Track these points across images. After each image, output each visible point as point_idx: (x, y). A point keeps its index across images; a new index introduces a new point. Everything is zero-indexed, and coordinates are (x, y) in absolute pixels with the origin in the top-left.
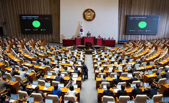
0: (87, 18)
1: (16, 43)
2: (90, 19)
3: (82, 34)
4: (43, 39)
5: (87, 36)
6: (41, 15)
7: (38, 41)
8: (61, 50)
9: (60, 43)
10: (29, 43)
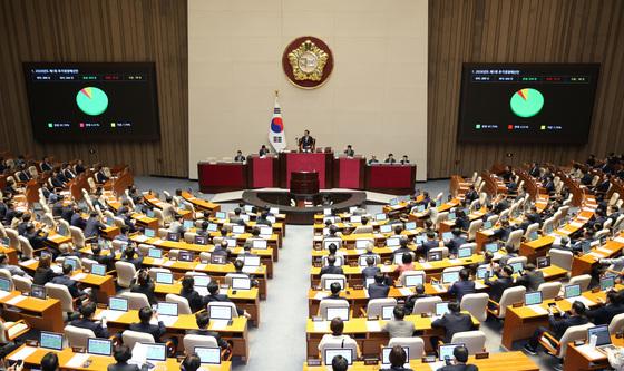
1: (8, 179)
2: (310, 78)
3: (280, 141)
4: (119, 162)
5: (297, 148)
6: (113, 63)
8: (188, 208)
9: (191, 177)
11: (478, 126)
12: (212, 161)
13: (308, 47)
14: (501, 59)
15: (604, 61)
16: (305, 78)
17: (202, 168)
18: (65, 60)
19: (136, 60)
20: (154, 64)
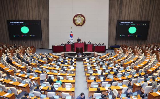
0: (77, 24)
1: (5, 51)
3: (72, 40)
4: (32, 45)
6: (30, 20)
7: (27, 48)
8: (52, 58)
9: (50, 49)
10: (18, 50)
11: (121, 36)
12: (56, 45)
13: (79, 17)
14: (126, 19)
15: (151, 20)
17: (53, 47)
18: (18, 20)
19: (36, 20)
20: (41, 20)
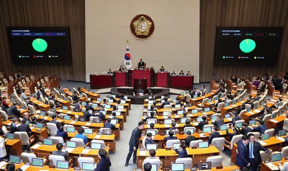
2: (143, 34)
3: (129, 64)
4: (53, 74)
6: (49, 27)
7: (43, 78)
10: (24, 83)
11: (224, 57)
12: (97, 73)
13: (142, 20)
14: (235, 25)
15: (285, 26)
16: (141, 34)
17: (92, 77)
18: (27, 26)
19: (61, 26)
20: (69, 27)
